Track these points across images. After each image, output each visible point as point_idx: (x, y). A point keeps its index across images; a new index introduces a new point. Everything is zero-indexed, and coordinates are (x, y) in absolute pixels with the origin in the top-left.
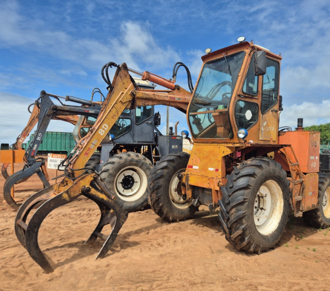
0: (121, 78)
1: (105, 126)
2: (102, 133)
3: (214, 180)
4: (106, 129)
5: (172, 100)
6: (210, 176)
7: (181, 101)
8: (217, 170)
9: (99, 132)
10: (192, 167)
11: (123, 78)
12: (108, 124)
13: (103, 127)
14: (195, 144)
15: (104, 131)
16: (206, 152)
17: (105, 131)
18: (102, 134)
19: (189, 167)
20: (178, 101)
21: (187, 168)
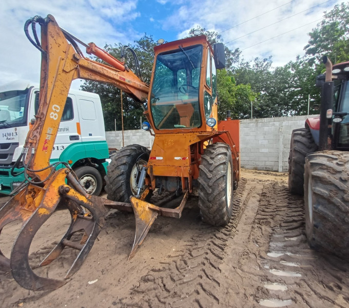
0: (53, 37)
1: (55, 108)
2: (55, 116)
3: (182, 168)
4: (58, 111)
5: (122, 81)
6: (177, 165)
7: (131, 84)
8: (184, 159)
9: (51, 117)
10: (155, 158)
11: (55, 38)
12: (59, 104)
13: (54, 109)
14: (156, 135)
15: (56, 114)
16: (170, 142)
17: (58, 113)
18: (55, 119)
19: (151, 158)
20: (128, 83)
21: (150, 160)
